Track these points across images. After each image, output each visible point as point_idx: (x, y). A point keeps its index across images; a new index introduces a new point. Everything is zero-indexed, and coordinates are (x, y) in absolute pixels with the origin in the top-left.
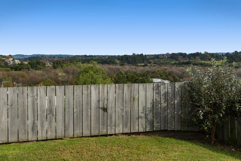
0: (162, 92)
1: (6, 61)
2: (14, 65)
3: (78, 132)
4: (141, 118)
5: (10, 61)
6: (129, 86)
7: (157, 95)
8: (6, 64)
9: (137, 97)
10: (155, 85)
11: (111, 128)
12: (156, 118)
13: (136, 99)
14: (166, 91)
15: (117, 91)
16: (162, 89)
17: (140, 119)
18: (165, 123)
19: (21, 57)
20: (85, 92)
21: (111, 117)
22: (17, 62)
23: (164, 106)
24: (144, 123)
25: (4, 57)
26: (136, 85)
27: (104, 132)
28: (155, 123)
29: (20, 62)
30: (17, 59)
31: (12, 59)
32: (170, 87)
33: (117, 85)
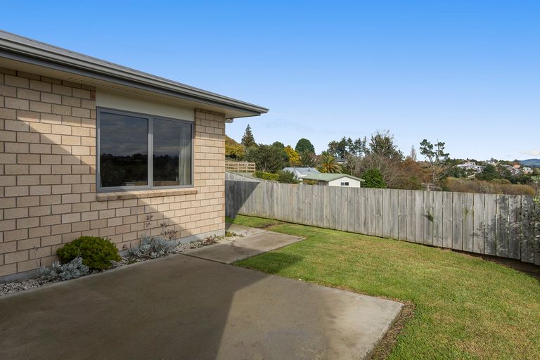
0: (511, 208)
1: (509, 169)
2: (520, 175)
3: (402, 235)
4: (477, 235)
5: (516, 170)
6: (459, 196)
7: (502, 211)
8: (509, 173)
9: (471, 208)
10: (498, 197)
11: (437, 240)
12: (501, 241)
13: (470, 211)
14: (519, 206)
15: (445, 199)
16: (510, 203)
17: (475, 238)
18: (516, 249)
19: (537, 163)
20: (409, 197)
21: (437, 227)
22: (527, 170)
23: (514, 226)
24: (482, 243)
25: (507, 163)
26: (469, 195)
27: (430, 242)
28: (498, 246)
29: (532, 171)
30: (527, 166)
31: (519, 166)
32: (526, 202)
33: (445, 193)
